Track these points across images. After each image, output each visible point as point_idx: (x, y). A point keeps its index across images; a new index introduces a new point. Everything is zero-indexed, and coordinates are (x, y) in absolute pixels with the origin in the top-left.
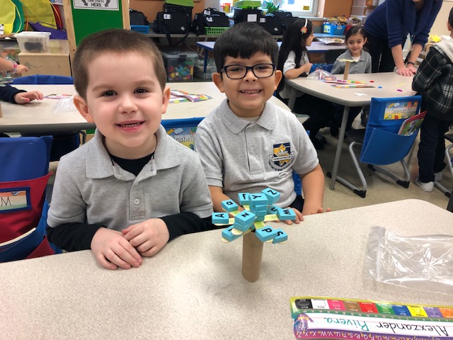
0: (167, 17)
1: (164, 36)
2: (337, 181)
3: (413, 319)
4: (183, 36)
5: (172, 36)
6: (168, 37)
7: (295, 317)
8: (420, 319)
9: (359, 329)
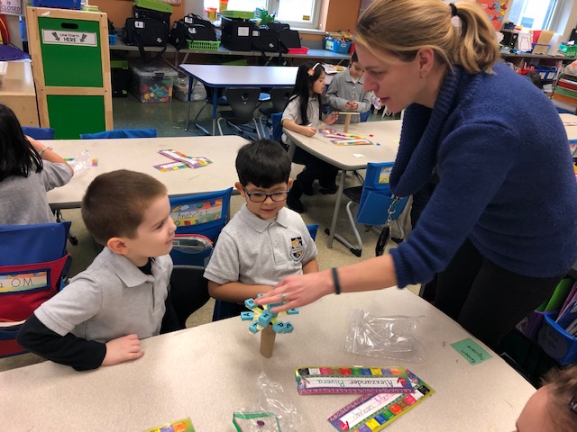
0: (139, 25)
1: (136, 48)
2: (335, 238)
3: (373, 377)
4: (159, 49)
5: (146, 49)
6: (141, 50)
7: (298, 380)
8: (377, 376)
9: (339, 386)
